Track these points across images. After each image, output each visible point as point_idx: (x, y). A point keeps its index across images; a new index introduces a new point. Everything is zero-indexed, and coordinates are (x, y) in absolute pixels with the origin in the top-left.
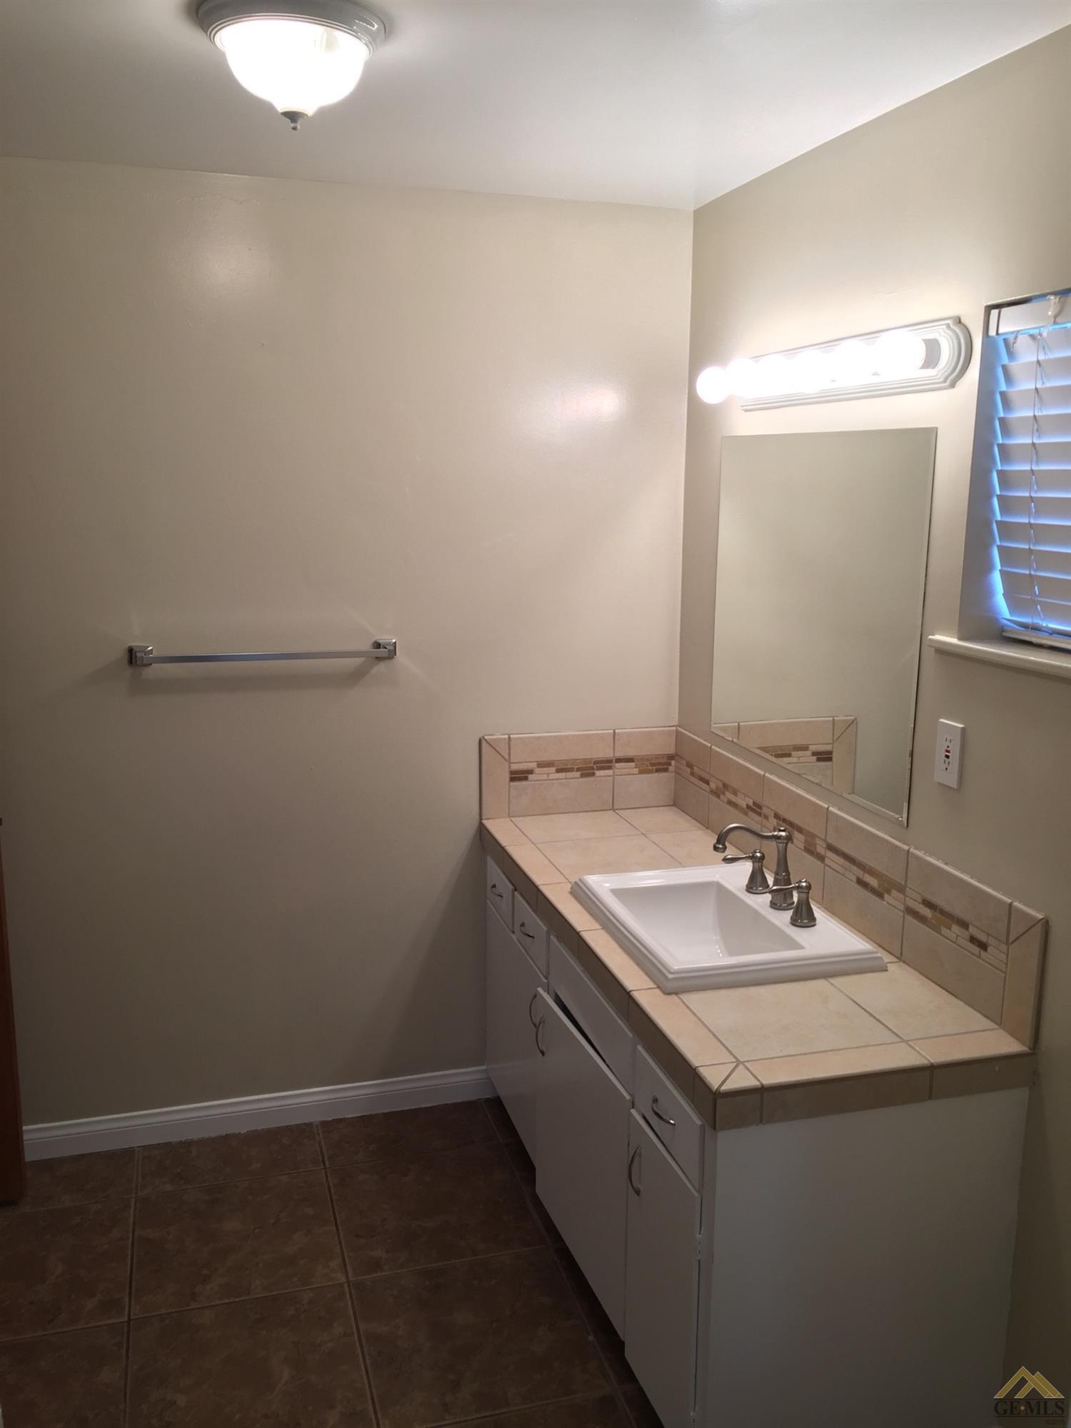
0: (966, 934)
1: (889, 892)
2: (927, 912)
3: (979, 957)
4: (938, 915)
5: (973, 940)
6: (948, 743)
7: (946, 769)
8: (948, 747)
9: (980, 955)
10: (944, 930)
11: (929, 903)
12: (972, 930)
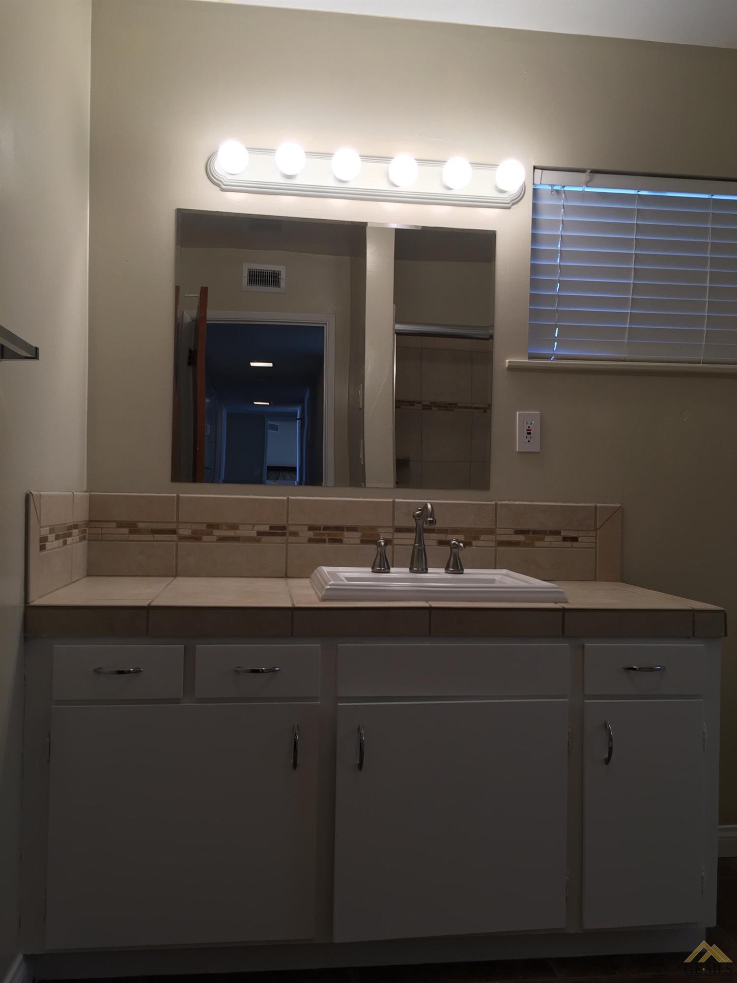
0: (560, 538)
1: (477, 538)
2: (521, 538)
3: (572, 547)
4: (532, 535)
5: (565, 539)
6: (529, 425)
7: (529, 441)
8: (529, 427)
9: (572, 546)
10: (537, 543)
11: (520, 531)
12: (564, 533)
